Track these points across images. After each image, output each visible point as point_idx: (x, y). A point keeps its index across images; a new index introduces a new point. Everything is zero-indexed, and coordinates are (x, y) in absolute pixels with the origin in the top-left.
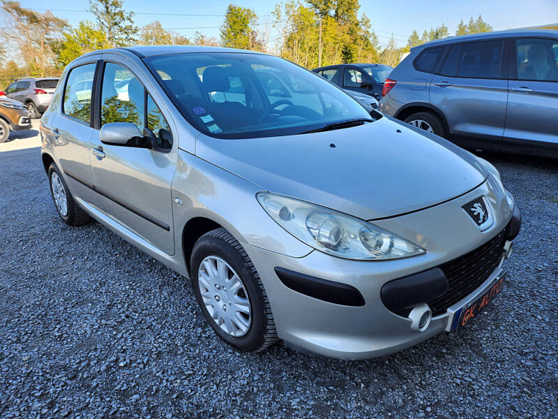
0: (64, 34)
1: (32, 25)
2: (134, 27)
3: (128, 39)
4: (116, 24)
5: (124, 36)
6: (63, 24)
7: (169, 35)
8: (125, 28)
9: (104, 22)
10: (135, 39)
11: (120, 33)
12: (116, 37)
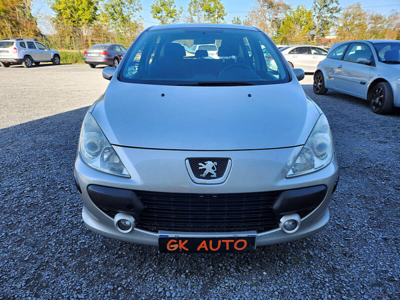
0: (286, 15)
1: (269, 10)
2: (339, 7)
3: (331, 17)
4: (326, 6)
5: (329, 15)
6: (288, 8)
7: (365, 13)
8: (332, 9)
9: (318, 5)
10: (337, 17)
11: (326, 13)
12: (323, 16)
